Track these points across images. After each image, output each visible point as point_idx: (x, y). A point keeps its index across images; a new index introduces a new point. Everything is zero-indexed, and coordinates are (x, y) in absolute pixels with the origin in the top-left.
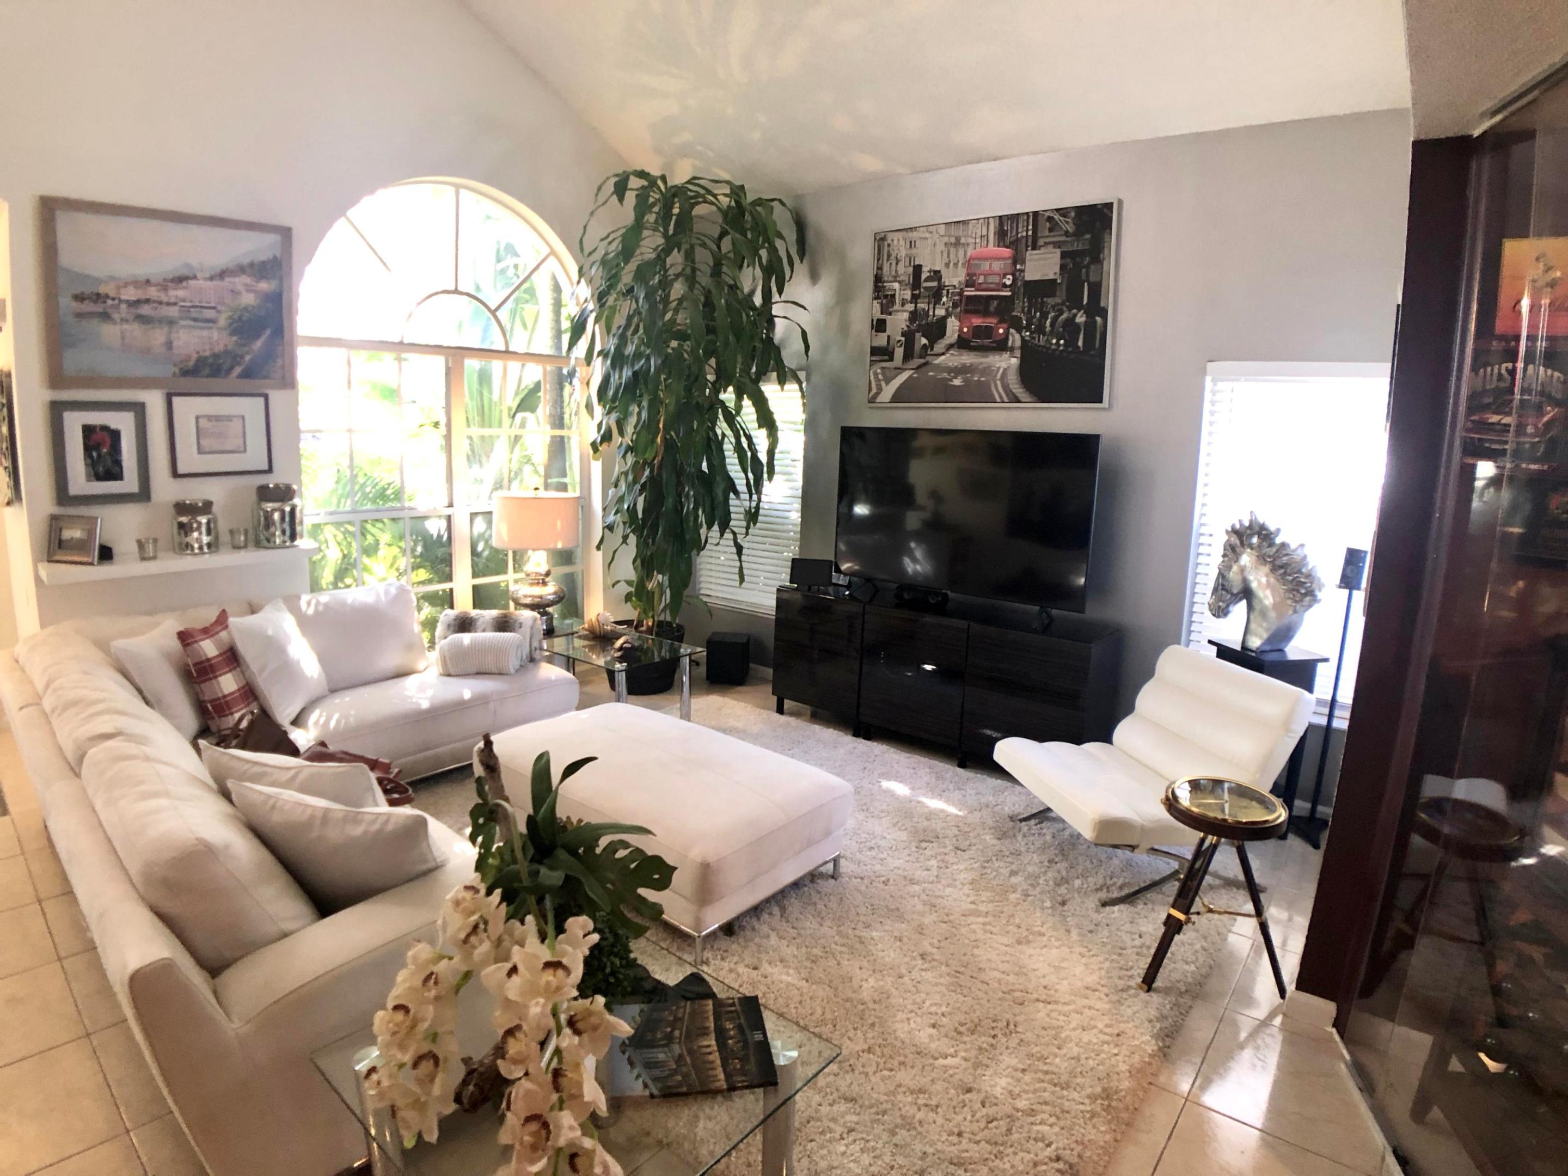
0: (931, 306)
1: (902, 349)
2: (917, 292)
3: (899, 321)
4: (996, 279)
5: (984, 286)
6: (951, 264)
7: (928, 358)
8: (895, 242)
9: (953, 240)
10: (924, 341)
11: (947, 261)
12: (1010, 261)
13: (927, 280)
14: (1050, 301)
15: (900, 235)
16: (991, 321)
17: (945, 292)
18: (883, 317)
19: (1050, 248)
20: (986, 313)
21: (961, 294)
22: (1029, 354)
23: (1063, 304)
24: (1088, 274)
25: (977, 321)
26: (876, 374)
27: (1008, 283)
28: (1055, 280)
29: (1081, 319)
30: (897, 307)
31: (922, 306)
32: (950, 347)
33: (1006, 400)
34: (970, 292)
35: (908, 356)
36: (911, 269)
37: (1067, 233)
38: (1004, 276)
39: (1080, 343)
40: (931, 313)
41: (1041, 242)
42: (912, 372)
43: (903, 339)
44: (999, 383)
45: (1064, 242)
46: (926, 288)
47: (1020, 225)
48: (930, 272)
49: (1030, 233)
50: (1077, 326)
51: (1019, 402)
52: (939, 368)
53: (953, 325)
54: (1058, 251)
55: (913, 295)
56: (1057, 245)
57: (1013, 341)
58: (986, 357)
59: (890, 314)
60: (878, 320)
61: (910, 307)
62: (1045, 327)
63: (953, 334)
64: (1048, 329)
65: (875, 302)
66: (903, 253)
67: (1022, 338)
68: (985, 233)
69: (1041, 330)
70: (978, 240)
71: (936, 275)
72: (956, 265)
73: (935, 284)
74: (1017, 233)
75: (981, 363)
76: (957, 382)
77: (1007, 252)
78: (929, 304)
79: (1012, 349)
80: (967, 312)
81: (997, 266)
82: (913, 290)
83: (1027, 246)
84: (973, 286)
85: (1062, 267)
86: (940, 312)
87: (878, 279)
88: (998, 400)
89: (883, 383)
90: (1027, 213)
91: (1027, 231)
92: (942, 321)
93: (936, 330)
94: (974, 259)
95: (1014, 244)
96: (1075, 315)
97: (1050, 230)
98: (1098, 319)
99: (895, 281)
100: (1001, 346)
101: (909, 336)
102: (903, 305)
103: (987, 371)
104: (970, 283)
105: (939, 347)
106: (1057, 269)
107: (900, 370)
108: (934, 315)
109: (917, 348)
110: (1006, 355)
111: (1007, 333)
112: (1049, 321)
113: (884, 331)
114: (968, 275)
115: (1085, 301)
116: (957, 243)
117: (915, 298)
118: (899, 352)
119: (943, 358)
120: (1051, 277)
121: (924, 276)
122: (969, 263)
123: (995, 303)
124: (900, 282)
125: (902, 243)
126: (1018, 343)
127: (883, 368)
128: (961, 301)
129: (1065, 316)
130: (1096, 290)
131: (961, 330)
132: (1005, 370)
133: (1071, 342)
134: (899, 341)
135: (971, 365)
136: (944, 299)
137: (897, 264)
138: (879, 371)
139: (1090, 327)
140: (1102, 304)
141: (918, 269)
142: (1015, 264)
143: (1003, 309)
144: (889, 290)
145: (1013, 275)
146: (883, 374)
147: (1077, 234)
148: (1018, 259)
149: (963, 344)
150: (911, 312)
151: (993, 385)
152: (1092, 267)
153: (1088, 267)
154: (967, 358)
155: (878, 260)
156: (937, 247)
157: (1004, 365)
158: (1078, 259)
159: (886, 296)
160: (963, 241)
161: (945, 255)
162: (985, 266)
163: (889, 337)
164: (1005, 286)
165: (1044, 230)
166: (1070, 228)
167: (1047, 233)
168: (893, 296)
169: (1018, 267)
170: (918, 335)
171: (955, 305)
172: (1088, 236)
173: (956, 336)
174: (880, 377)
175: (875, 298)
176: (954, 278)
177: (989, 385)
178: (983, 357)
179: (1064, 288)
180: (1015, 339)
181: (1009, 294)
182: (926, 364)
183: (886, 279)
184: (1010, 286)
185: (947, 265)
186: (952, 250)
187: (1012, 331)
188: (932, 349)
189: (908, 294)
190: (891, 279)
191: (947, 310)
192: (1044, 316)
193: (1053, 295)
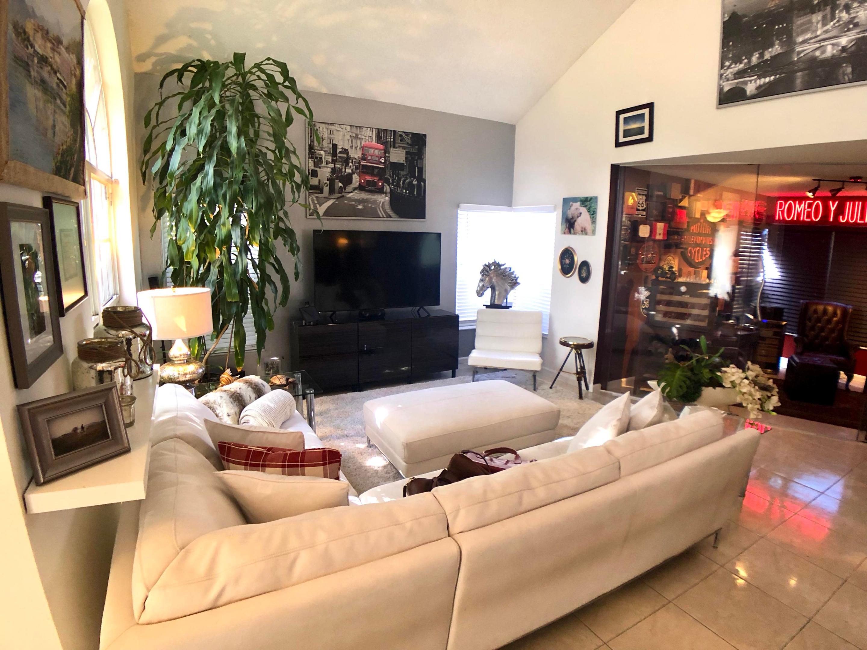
0: (344, 167)
1: (328, 187)
2: (335, 158)
3: (325, 172)
4: (377, 159)
5: (371, 161)
6: (354, 147)
7: (343, 194)
8: (321, 129)
9: (354, 135)
10: (340, 184)
11: (351, 145)
12: (383, 151)
13: (340, 152)
14: (402, 173)
15: (324, 125)
16: (375, 179)
17: (350, 161)
18: (315, 169)
19: (401, 149)
20: (372, 175)
21: (359, 163)
22: (393, 196)
23: (407, 175)
24: (417, 163)
25: (368, 178)
26: (313, 200)
27: (383, 161)
28: (403, 164)
29: (415, 182)
30: (323, 165)
31: (338, 166)
32: (355, 189)
33: (385, 216)
34: (364, 163)
35: (332, 191)
36: (331, 146)
37: (408, 143)
38: (381, 158)
39: (415, 193)
40: (343, 170)
41: (397, 145)
42: (334, 200)
43: (328, 182)
44: (381, 209)
45: (407, 147)
46: (340, 157)
47: (388, 135)
48: (342, 148)
49: (392, 140)
50: (414, 185)
51: (391, 217)
52: (350, 199)
53: (356, 178)
54: (404, 151)
55: (333, 160)
56: (404, 148)
57: (386, 189)
58: (374, 195)
59: (320, 168)
60: (312, 170)
61: (332, 166)
62: (400, 185)
63: (356, 182)
64: (401, 185)
65: (310, 160)
66: (326, 136)
67: (390, 188)
68: (371, 135)
69: (398, 185)
70: (367, 138)
71: (345, 151)
72: (356, 148)
73: (345, 156)
74: (386, 139)
75: (372, 199)
76: (360, 207)
77: (381, 146)
78: (342, 165)
79: (386, 193)
80: (363, 172)
81: (377, 152)
82: (333, 156)
83: (391, 146)
84: (365, 160)
85: (406, 158)
86: (349, 171)
87: (311, 147)
88: (381, 216)
89: (318, 205)
90: (391, 131)
91: (391, 139)
92: (350, 176)
93: (347, 180)
94: (366, 147)
95: (385, 143)
96: (412, 181)
97: (401, 141)
98: (422, 183)
99: (322, 150)
100: (381, 191)
101: (331, 181)
102: (327, 164)
103: (375, 202)
104: (364, 158)
105: (349, 188)
106: (404, 159)
107: (327, 199)
108: (345, 172)
109: (337, 188)
110: (384, 196)
111: (383, 186)
112: (401, 182)
113: (317, 176)
114: (363, 154)
115: (417, 175)
116: (357, 137)
117: (334, 162)
118: (326, 189)
119: (351, 194)
120: (402, 162)
121: (339, 150)
122: (363, 148)
123: (377, 170)
124: (325, 151)
125: (325, 130)
126: (388, 190)
127: (317, 197)
128: (359, 166)
129: (408, 180)
130: (421, 171)
131: (360, 181)
132: (383, 203)
133: (412, 192)
134: (326, 183)
135: (367, 199)
136: (351, 164)
137: (323, 141)
138: (315, 199)
139: (419, 185)
140: (424, 177)
141: (335, 146)
142: (385, 153)
143: (381, 173)
144: (318, 154)
145: (385, 158)
146: (317, 200)
147: (412, 145)
148: (386, 151)
149: (361, 188)
150: (332, 169)
151: (378, 210)
152: (419, 161)
153: (417, 160)
154: (364, 196)
155: (311, 137)
156: (346, 137)
157: (383, 200)
158: (413, 156)
159: (316, 158)
160: (359, 136)
161: (350, 141)
162: (372, 151)
163: (319, 180)
164: (381, 162)
165: (398, 140)
166: (410, 142)
167: (399, 142)
168: (321, 158)
169: (387, 155)
170: (337, 181)
171: (357, 168)
172: (417, 147)
173: (358, 184)
174: (316, 202)
175: (310, 158)
176: (355, 154)
177: (376, 209)
178: (372, 195)
179: (407, 167)
180: (387, 188)
181: (383, 167)
182: (343, 196)
183: (316, 148)
184: (384, 163)
185: (352, 147)
186: (354, 141)
187: (385, 184)
188: (345, 189)
189: (330, 159)
190: (319, 148)
191: (352, 170)
192: (400, 179)
193: (403, 170)
